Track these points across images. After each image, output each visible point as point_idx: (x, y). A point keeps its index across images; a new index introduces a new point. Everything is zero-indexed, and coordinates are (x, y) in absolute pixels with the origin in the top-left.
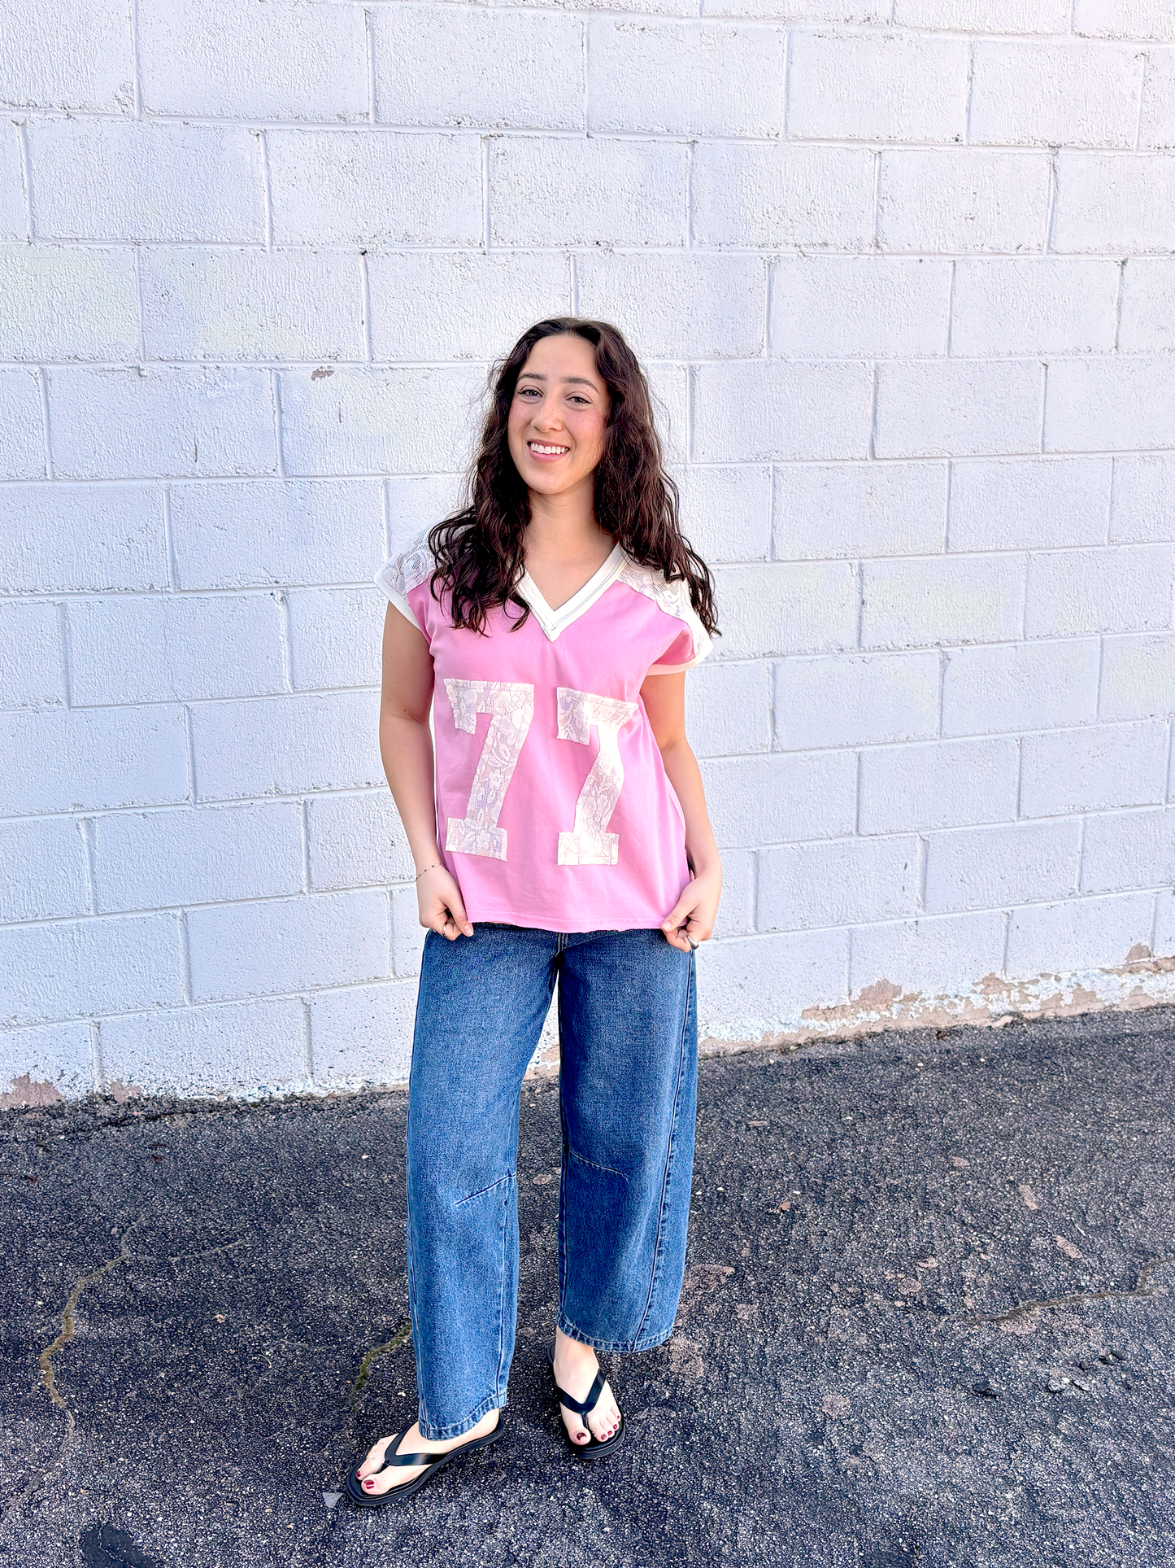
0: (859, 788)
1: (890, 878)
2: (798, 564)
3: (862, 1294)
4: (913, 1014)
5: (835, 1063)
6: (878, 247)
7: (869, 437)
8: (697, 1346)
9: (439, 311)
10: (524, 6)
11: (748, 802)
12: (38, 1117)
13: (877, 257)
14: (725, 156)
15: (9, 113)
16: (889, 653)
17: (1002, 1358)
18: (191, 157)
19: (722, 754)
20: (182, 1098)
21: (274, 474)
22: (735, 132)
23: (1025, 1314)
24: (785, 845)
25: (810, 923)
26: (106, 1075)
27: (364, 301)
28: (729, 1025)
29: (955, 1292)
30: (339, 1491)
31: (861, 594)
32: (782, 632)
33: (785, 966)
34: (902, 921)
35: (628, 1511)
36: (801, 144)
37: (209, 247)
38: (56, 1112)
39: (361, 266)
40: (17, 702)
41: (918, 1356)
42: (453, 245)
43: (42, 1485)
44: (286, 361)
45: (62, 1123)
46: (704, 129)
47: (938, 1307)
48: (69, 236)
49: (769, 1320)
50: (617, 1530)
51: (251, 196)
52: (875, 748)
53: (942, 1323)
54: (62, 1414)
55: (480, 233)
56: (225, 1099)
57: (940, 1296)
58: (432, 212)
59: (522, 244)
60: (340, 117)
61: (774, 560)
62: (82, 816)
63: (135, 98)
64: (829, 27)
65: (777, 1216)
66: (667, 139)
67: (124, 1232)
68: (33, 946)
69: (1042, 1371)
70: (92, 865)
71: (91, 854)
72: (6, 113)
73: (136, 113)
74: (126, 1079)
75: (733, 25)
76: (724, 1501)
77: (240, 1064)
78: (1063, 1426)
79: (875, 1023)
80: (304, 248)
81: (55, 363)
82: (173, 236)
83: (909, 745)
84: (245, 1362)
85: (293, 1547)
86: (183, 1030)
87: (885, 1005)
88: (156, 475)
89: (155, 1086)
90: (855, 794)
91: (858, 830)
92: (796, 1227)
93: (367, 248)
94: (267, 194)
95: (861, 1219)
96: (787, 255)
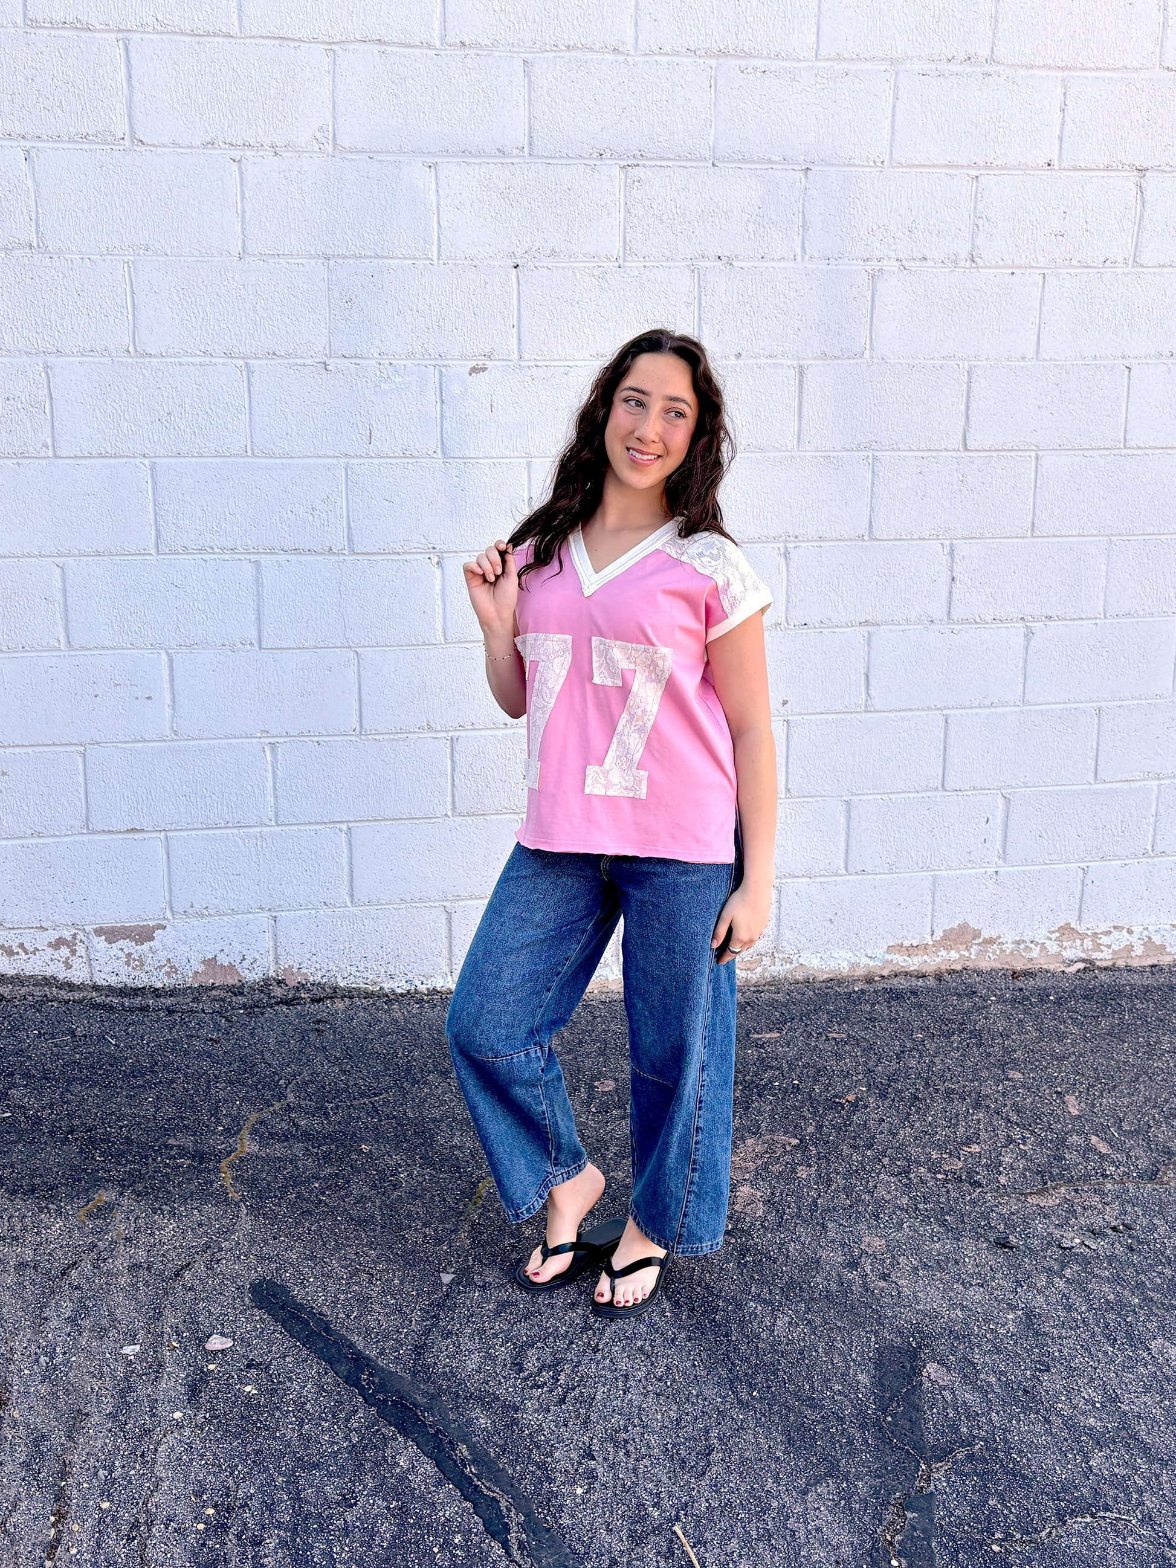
0: (945, 747)
1: (973, 831)
2: (893, 543)
3: (909, 1167)
4: (991, 955)
5: (914, 993)
6: (973, 261)
7: (962, 430)
8: (759, 1194)
9: (580, 317)
10: (660, 54)
11: (842, 756)
12: (222, 994)
13: (972, 270)
14: (835, 181)
15: (229, 152)
16: (976, 626)
17: (1024, 1221)
18: (374, 186)
19: (819, 711)
20: (342, 985)
21: (435, 455)
22: (844, 160)
23: (1052, 1191)
24: (875, 796)
25: (896, 868)
26: (280, 962)
27: (515, 308)
28: (819, 955)
29: (992, 1171)
30: (453, 1273)
31: (951, 571)
32: (877, 603)
33: (872, 905)
34: (983, 870)
35: (686, 1304)
36: (905, 170)
37: (387, 261)
38: (237, 990)
39: (514, 278)
40: (217, 642)
41: (950, 1215)
42: (593, 260)
43: (221, 1249)
44: (447, 359)
45: (242, 1000)
46: (817, 158)
47: (975, 1182)
48: (272, 252)
49: (824, 1180)
50: (676, 1316)
51: (423, 218)
52: (961, 711)
53: (976, 1194)
54: (237, 1204)
55: (616, 249)
56: (378, 988)
57: (978, 1173)
58: (575, 231)
59: (653, 259)
60: (499, 150)
61: (871, 539)
62: (268, 740)
63: (330, 138)
64: (932, 66)
65: (842, 1106)
66: (783, 167)
67: (290, 1083)
68: (224, 848)
69: (1057, 1233)
70: (275, 783)
71: (274, 773)
72: (226, 152)
73: (330, 150)
74: (296, 966)
75: (845, 66)
76: (767, 1303)
77: (391, 959)
78: (1067, 1272)
79: (954, 961)
80: (466, 263)
81: (257, 358)
82: (357, 252)
83: (993, 710)
84: (384, 1181)
85: (415, 1307)
86: (344, 927)
87: (965, 946)
88: (337, 455)
89: (320, 973)
90: (941, 753)
91: (943, 785)
92: (858, 1114)
93: (519, 262)
94: (435, 216)
95: (917, 1112)
96: (889, 268)
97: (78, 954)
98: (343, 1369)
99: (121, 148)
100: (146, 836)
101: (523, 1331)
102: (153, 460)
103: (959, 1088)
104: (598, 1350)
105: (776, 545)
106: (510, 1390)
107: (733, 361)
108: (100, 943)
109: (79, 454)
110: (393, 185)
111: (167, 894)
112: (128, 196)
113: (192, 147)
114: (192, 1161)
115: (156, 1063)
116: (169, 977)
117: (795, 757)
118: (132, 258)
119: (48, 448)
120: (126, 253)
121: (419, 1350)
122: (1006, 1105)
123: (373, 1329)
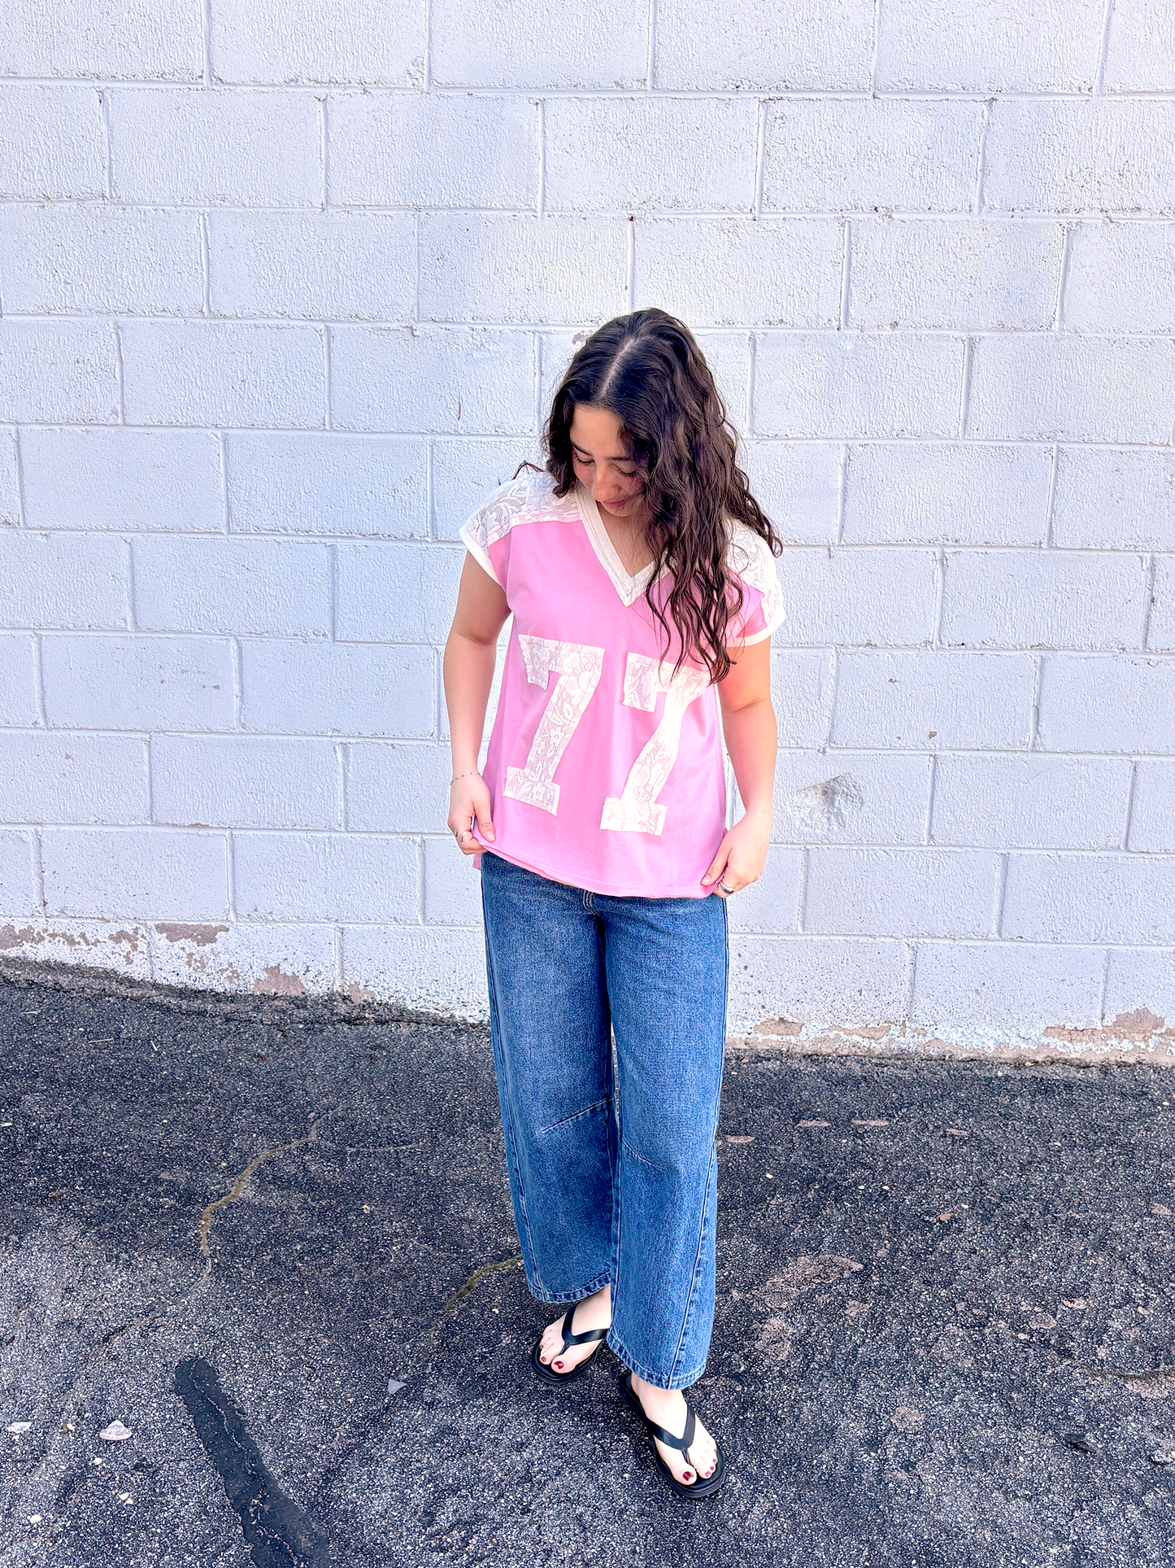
0: (1131, 800)
1: (1161, 902)
2: (1079, 553)
3: (987, 1318)
4: (1173, 1050)
5: (1068, 1086)
8: (791, 1330)
9: (704, 277)
11: (1001, 801)
12: (285, 1005)
14: (1026, 114)
15: (314, 90)
17: (1113, 1416)
18: (473, 126)
19: (975, 748)
20: (410, 1008)
21: (531, 434)
22: (1040, 87)
23: (1162, 1378)
24: (1039, 852)
25: (1062, 937)
26: (346, 977)
27: (629, 267)
28: (960, 1029)
29: (1092, 1339)
30: (404, 1381)
31: (1151, 590)
32: (1055, 625)
36: (1118, 98)
37: (484, 213)
38: (300, 1003)
39: (629, 232)
40: (289, 631)
41: (1019, 1392)
42: (723, 211)
43: (164, 1314)
44: (549, 325)
45: (303, 1013)
46: (1005, 86)
47: (1066, 1350)
48: (357, 203)
49: (876, 1322)
50: (636, 1480)
51: (526, 163)
52: (1155, 759)
53: (1063, 1367)
54: (204, 1261)
55: (751, 198)
56: (448, 1015)
57: (1072, 1339)
58: (703, 178)
59: (794, 210)
60: (617, 84)
61: (1050, 547)
62: (339, 740)
63: (426, 72)
65: (931, 1225)
66: (961, 97)
67: (319, 1118)
68: (290, 852)
69: (1152, 1439)
70: (345, 786)
71: (345, 775)
72: (310, 90)
73: (425, 86)
74: (363, 983)
76: (751, 1479)
77: (464, 986)
78: (1149, 1499)
79: (1127, 1052)
80: (574, 214)
81: (339, 321)
82: (451, 202)
84: (373, 1252)
85: (345, 1418)
86: (415, 947)
87: (1142, 1036)
88: (422, 431)
89: (387, 993)
90: (1127, 807)
91: (1126, 845)
92: (947, 1239)
93: (635, 213)
94: (541, 161)
95: (1021, 1246)
96: (1088, 221)
97: (139, 949)
98: (237, 1486)
99: (199, 87)
100: (211, 832)
101: (452, 1471)
102: (226, 431)
103: (1084, 1219)
104: (529, 1511)
105: (929, 550)
106: (409, 1547)
107: (887, 331)
108: (161, 940)
109: (149, 422)
110: (494, 125)
111: (230, 895)
112: (205, 140)
113: (273, 85)
114: (177, 1201)
115: (191, 1078)
116: (231, 982)
117: (942, 799)
118: (208, 209)
119: (117, 415)
120: (202, 203)
121: (331, 1474)
122: (1137, 1250)
123: (290, 1438)
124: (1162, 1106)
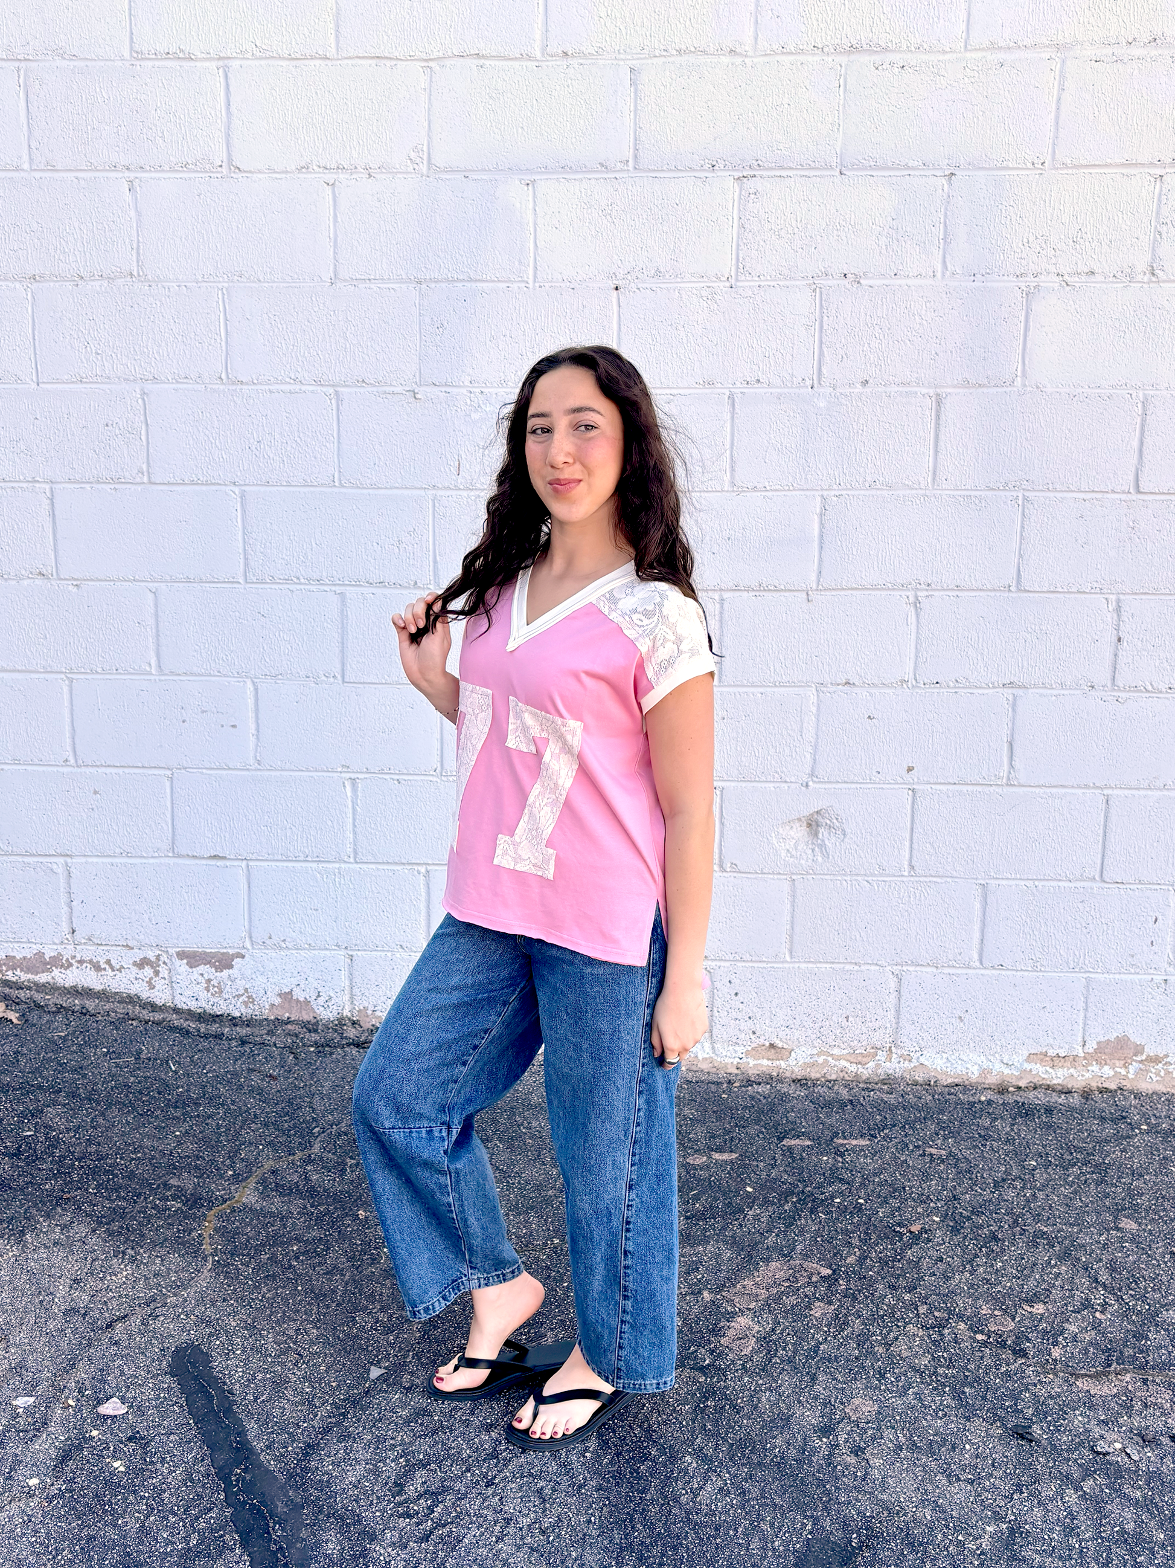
0: (1105, 832)
1: (1137, 931)
2: (1047, 595)
3: (947, 1320)
4: (1153, 1076)
5: (1049, 1111)
6: (1153, 274)
7: (1133, 469)
8: (757, 1328)
9: (685, 341)
10: (783, 53)
11: (978, 833)
12: (297, 1029)
13: (1152, 285)
14: (983, 186)
15: (323, 175)
16: (1148, 695)
17: (1061, 1410)
18: (469, 206)
19: (951, 781)
22: (996, 162)
23: (1112, 1377)
24: (1017, 882)
25: (1042, 965)
26: (355, 1002)
27: (615, 332)
28: (945, 1055)
29: (1048, 1340)
30: (385, 1368)
31: (1118, 630)
33: (1011, 1005)
34: (1149, 977)
35: (616, 1446)
36: (1070, 171)
37: (479, 284)
38: (312, 1027)
39: (614, 300)
40: (301, 673)
41: (972, 1387)
42: (702, 280)
43: (165, 1305)
45: (315, 1037)
46: (962, 162)
47: (1021, 1350)
48: (363, 277)
49: (840, 1322)
50: (598, 1458)
51: (518, 239)
52: (1126, 792)
53: (1017, 1365)
54: (205, 1259)
55: (728, 267)
57: (1028, 1340)
58: (683, 249)
59: (769, 278)
60: (602, 165)
61: (1019, 590)
62: (348, 776)
63: (425, 157)
64: (1109, 51)
65: (901, 1234)
66: (922, 173)
67: (323, 1132)
68: (303, 882)
69: (1097, 1431)
70: (354, 819)
71: (354, 809)
72: (320, 175)
73: (425, 170)
74: (371, 1008)
75: (1001, 56)
76: (706, 1459)
78: (1088, 1485)
79: (1108, 1078)
80: (563, 285)
81: (346, 385)
82: (449, 276)
83: (1166, 793)
84: (365, 1253)
85: (328, 1400)
87: (1122, 1062)
88: (424, 486)
90: (1101, 838)
91: (1102, 876)
92: (915, 1248)
93: (620, 283)
94: (532, 236)
95: (987, 1255)
96: (1047, 284)
97: (161, 975)
98: (222, 1457)
99: (219, 176)
100: (228, 863)
101: (423, 1448)
102: (243, 488)
103: (1053, 1232)
104: (493, 1484)
105: (903, 593)
106: (378, 1514)
107: (859, 388)
108: (182, 966)
109: (172, 480)
110: (489, 204)
111: (246, 924)
112: (224, 223)
113: (287, 172)
114: (184, 1205)
115: (204, 1095)
116: (246, 1007)
117: (921, 831)
118: (226, 285)
119: (143, 474)
120: (221, 279)
121: (310, 1449)
122: (1101, 1260)
123: (274, 1417)
124: (1140, 1129)
